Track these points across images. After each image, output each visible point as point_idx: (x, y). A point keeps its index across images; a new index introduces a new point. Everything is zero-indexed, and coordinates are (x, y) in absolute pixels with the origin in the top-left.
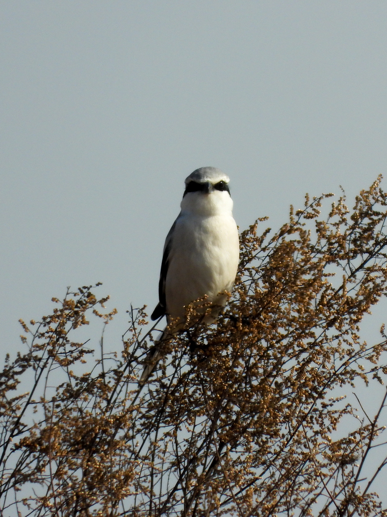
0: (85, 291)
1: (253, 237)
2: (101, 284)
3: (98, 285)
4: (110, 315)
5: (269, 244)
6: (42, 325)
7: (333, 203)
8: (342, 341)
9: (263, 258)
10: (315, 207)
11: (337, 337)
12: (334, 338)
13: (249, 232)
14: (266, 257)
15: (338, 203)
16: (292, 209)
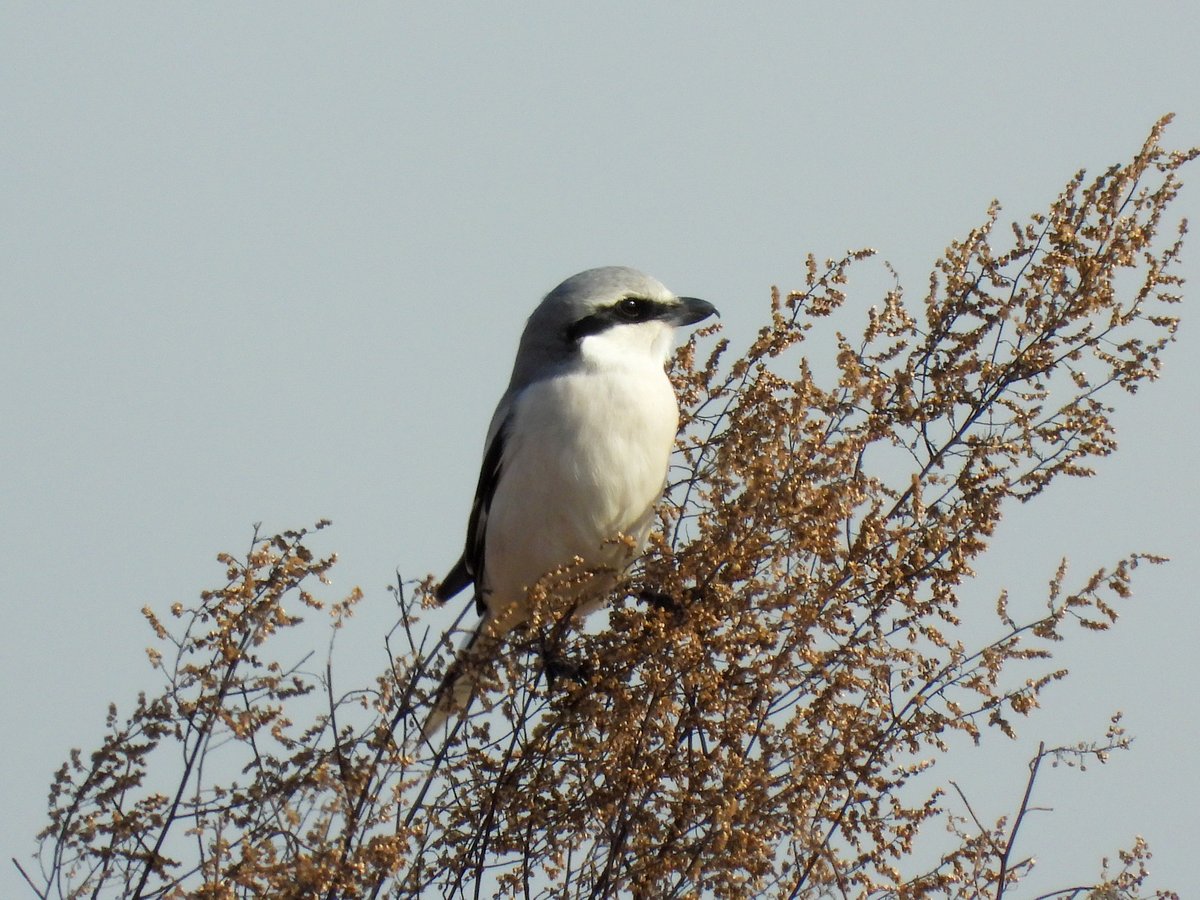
0: (289, 542)
1: (686, 374)
2: (328, 523)
3: (320, 526)
4: (346, 605)
5: (728, 382)
6: (199, 619)
7: (873, 309)
8: (917, 630)
9: (715, 420)
10: (831, 285)
11: (904, 623)
12: (898, 626)
13: (677, 363)
14: (721, 416)
15: (885, 305)
16: (775, 296)
